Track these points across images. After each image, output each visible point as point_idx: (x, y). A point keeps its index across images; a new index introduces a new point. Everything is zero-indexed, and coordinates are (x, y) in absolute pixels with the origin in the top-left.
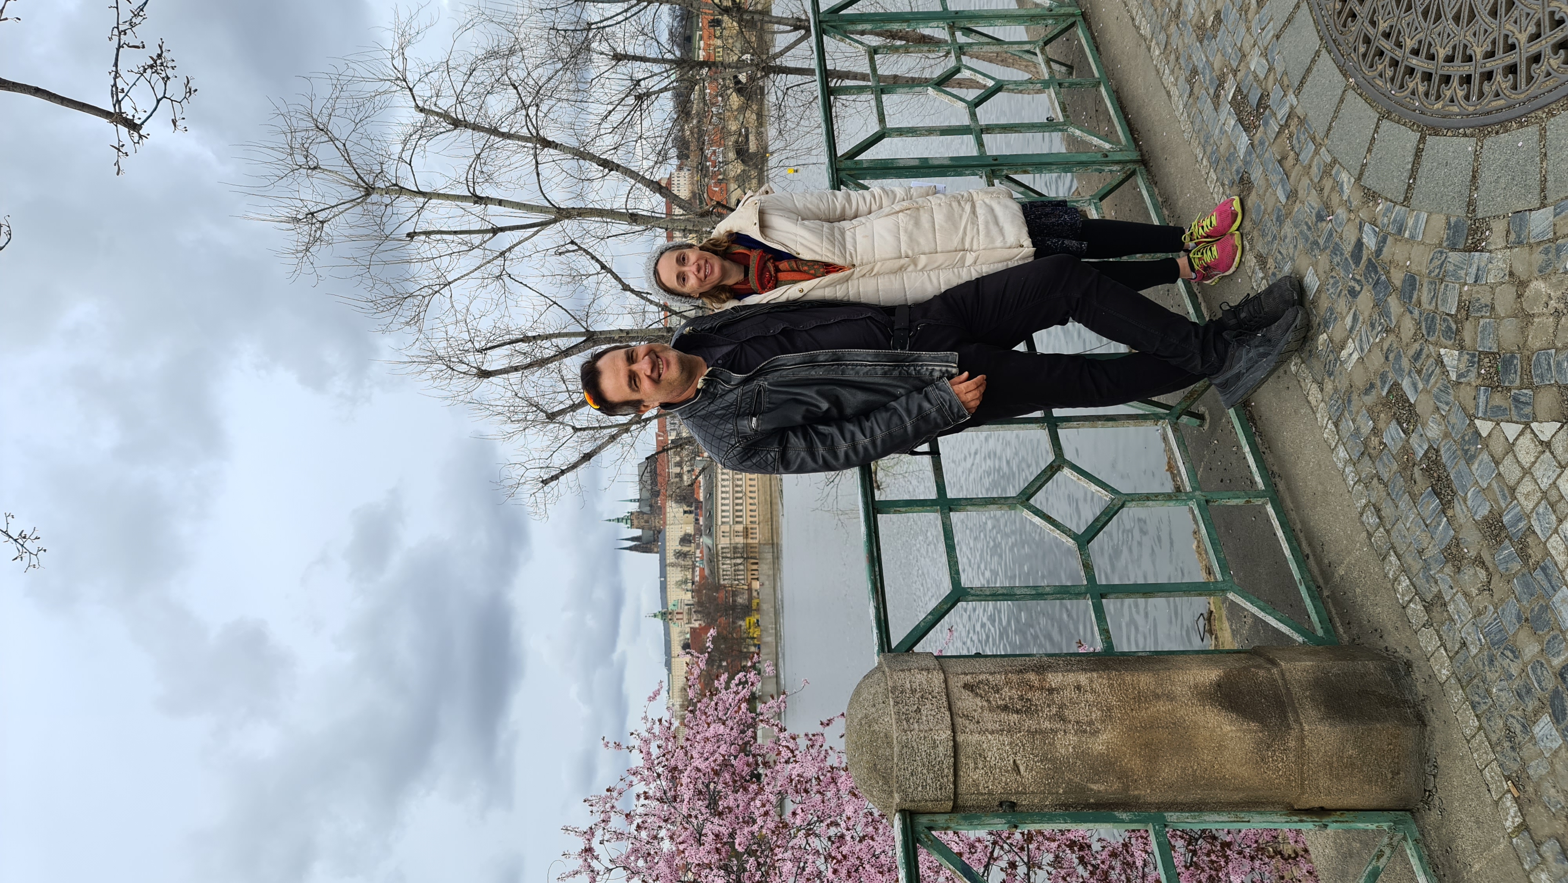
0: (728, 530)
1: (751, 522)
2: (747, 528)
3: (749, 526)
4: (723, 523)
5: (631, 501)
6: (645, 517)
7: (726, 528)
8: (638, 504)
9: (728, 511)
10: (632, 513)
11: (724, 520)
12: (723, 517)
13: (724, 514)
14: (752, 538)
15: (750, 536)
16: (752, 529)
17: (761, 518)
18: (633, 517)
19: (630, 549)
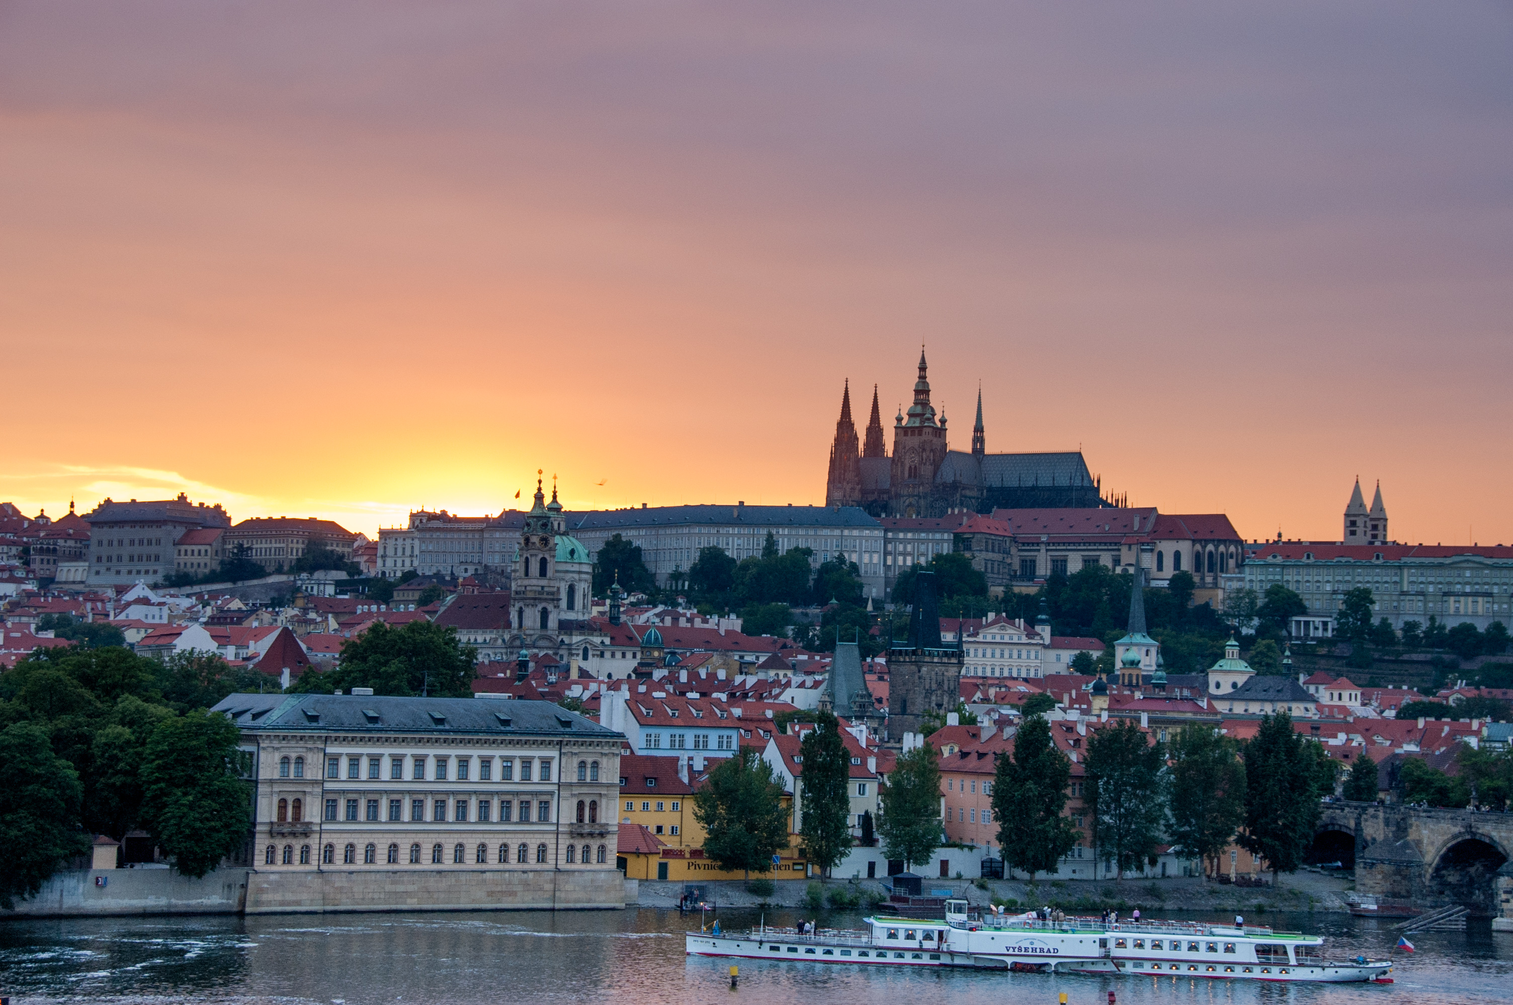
0: (309, 775)
1: (330, 848)
2: (306, 834)
3: (313, 842)
4: (334, 760)
5: (979, 429)
6: (927, 471)
7: (314, 769)
8: (968, 448)
9: (374, 776)
10: (941, 432)
11: (344, 764)
12: (354, 761)
13: (364, 764)
14: (271, 850)
15: (280, 845)
16: (306, 850)
17: (340, 881)
18: (927, 436)
19: (845, 423)
